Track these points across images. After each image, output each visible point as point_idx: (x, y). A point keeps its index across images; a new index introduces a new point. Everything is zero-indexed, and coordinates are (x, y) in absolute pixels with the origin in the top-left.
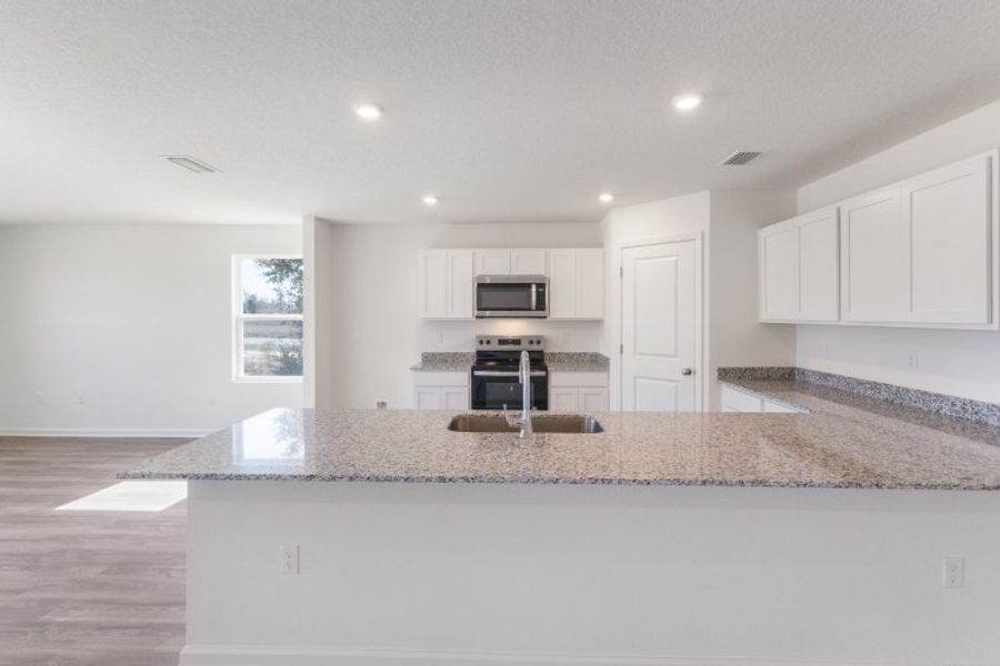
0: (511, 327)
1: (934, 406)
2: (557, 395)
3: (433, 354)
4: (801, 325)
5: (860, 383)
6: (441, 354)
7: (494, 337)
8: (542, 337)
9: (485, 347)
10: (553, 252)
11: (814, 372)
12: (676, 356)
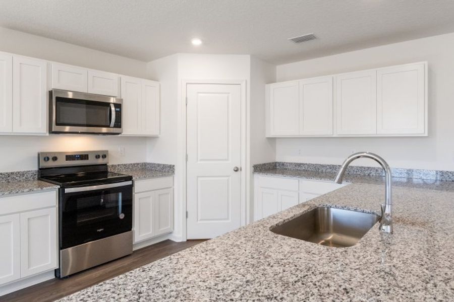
1: (367, 172)
5: (323, 166)
7: (60, 153)
8: (107, 151)
9: (50, 164)
10: (124, 78)
12: (228, 160)
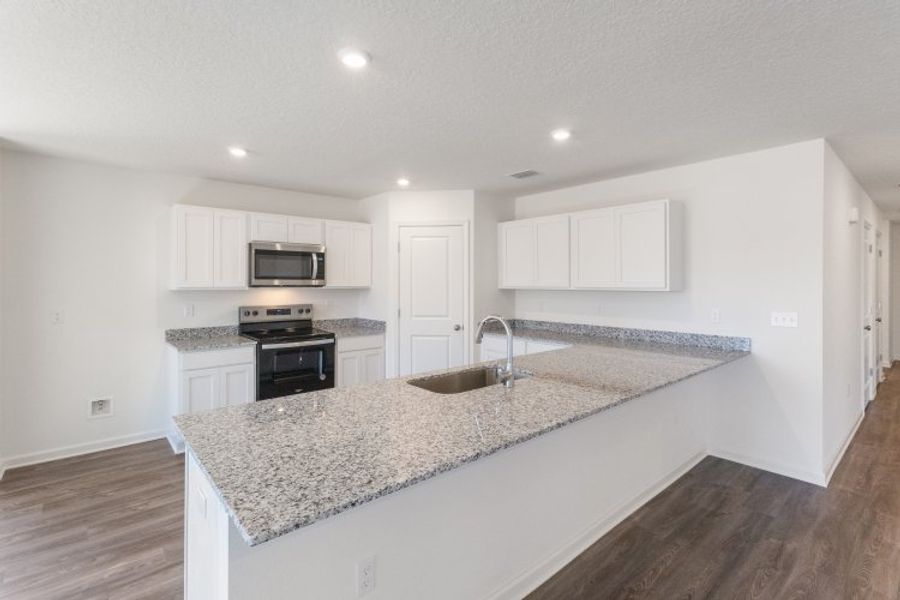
0: (277, 297)
1: (614, 334)
2: (344, 359)
3: (182, 331)
4: (519, 290)
6: (192, 330)
7: (261, 307)
8: (311, 305)
9: (251, 319)
10: (329, 223)
11: (531, 322)
12: (447, 316)
